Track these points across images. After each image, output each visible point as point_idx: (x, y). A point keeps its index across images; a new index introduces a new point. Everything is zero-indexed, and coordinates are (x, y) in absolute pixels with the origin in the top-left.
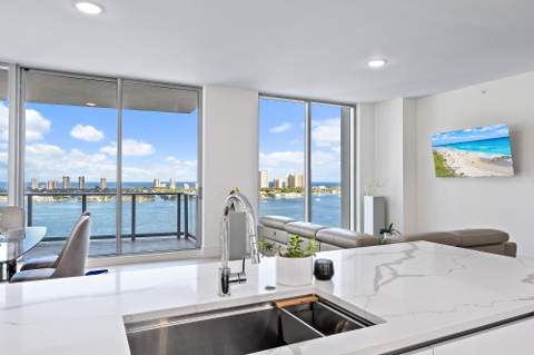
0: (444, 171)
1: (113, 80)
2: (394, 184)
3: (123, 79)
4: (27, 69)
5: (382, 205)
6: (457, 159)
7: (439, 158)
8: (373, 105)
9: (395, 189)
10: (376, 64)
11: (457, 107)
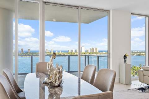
4: (45, 3)
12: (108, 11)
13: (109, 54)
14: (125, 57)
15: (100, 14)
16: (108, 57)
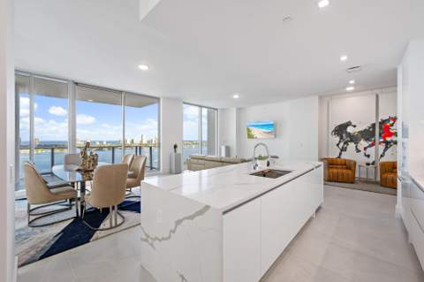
0: (250, 136)
1: (121, 92)
2: (232, 140)
3: (126, 92)
4: (77, 84)
5: (228, 149)
6: (256, 132)
7: (249, 130)
8: (223, 110)
9: (233, 142)
10: (236, 97)
11: (255, 113)
12: (159, 99)
13: (159, 144)
14: (175, 147)
15: (151, 100)
16: (159, 147)
